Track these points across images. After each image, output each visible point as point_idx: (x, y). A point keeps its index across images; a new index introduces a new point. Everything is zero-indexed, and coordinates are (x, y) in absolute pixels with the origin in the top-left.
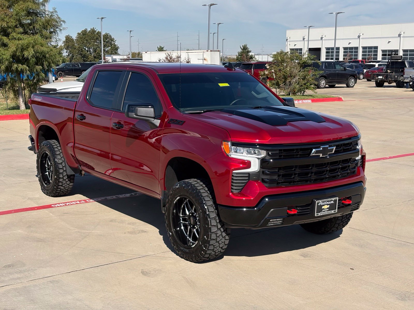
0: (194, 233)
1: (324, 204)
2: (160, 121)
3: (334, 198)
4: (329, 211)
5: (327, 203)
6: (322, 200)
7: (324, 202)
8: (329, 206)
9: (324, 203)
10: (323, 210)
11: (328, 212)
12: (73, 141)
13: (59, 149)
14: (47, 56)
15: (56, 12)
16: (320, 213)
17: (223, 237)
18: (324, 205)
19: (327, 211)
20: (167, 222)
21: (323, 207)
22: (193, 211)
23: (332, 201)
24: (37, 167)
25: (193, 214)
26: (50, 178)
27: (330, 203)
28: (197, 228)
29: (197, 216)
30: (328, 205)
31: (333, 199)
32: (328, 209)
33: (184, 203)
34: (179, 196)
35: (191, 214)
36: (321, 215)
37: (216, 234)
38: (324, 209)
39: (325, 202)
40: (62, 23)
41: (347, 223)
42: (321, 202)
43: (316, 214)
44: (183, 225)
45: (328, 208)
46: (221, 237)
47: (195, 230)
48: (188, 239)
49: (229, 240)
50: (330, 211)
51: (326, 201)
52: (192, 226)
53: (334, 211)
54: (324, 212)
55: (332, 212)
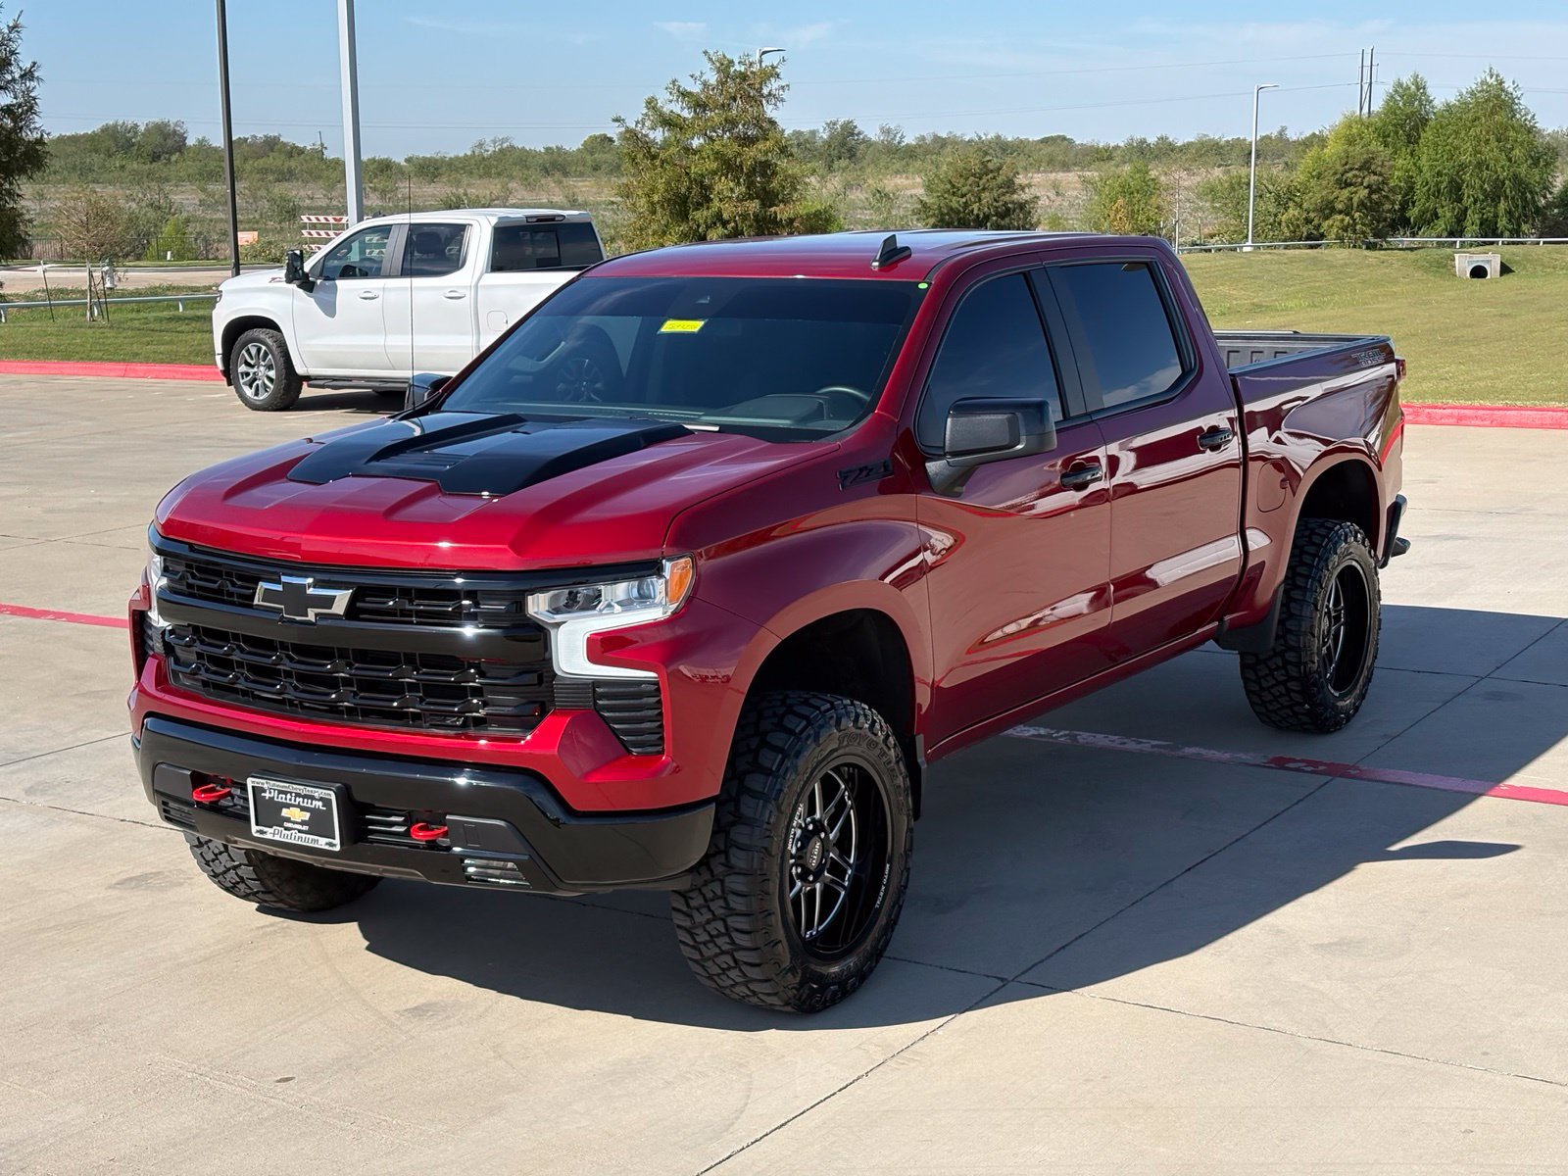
1: (288, 801)
3: (320, 791)
4: (308, 836)
5: (297, 799)
7: (286, 793)
8: (308, 815)
9: (284, 796)
10: (286, 824)
11: (304, 835)
16: (273, 831)
18: (288, 806)
19: (300, 831)
21: (285, 812)
27: (307, 803)
30: (303, 809)
31: (318, 793)
32: (305, 828)
36: (277, 838)
38: (288, 820)
39: (289, 796)
42: (274, 790)
43: (254, 828)
45: (303, 823)
50: (311, 836)
51: (291, 793)
53: (327, 844)
54: (289, 833)
55: (322, 843)
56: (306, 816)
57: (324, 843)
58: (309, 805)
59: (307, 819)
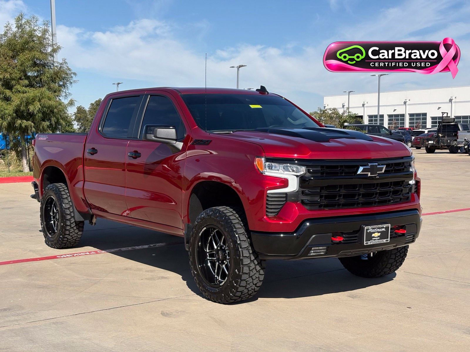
0: (223, 269)
1: (375, 231)
2: (183, 143)
5: (378, 230)
6: (372, 226)
7: (374, 229)
8: (380, 234)
10: (373, 239)
11: (379, 240)
12: (82, 179)
13: (66, 192)
14: (55, 110)
15: (66, 63)
16: (370, 242)
17: (257, 272)
18: (374, 233)
19: (378, 239)
20: (191, 259)
21: (373, 235)
22: (222, 244)
23: (383, 228)
24: (41, 216)
25: (221, 247)
26: (56, 228)
27: (380, 230)
28: (226, 263)
29: (226, 249)
30: (378, 232)
31: (385, 226)
32: (379, 238)
33: (211, 236)
34: (205, 227)
35: (219, 248)
36: (371, 244)
37: (249, 267)
38: (374, 237)
39: (375, 229)
40: (72, 75)
41: (402, 264)
42: (371, 229)
43: (365, 242)
44: (210, 262)
45: (378, 237)
46: (254, 271)
47: (224, 266)
48: (217, 277)
49: (264, 275)
50: (381, 240)
51: (376, 228)
52: (220, 262)
53: (386, 241)
54: (375, 241)
55: (384, 241)
56: (379, 234)
57: (385, 241)
58: (381, 231)
59: (379, 235)
